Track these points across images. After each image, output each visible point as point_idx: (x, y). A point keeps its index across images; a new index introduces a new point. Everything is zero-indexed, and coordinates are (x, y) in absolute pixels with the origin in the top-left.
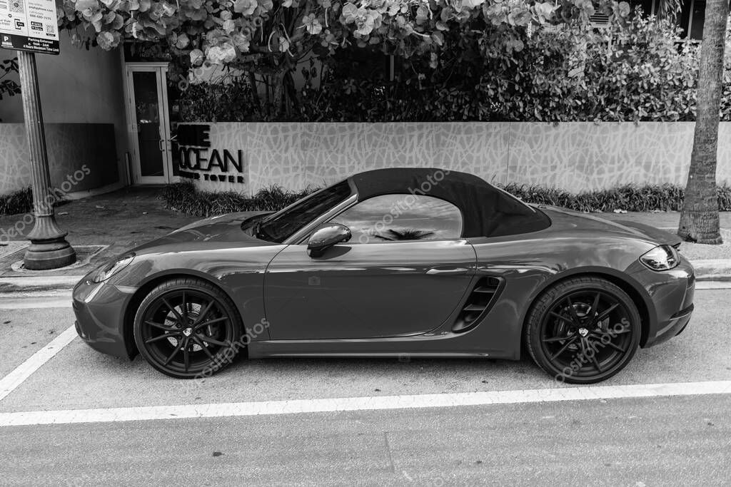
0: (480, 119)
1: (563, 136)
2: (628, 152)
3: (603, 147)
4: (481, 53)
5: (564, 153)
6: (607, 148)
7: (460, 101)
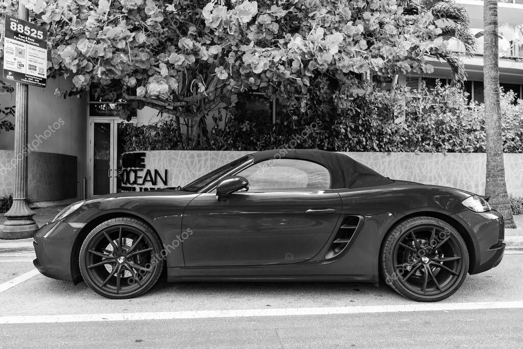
0: (336, 150)
1: (395, 162)
2: (441, 173)
3: (423, 170)
4: (335, 104)
5: (396, 174)
6: (426, 171)
7: (321, 137)
